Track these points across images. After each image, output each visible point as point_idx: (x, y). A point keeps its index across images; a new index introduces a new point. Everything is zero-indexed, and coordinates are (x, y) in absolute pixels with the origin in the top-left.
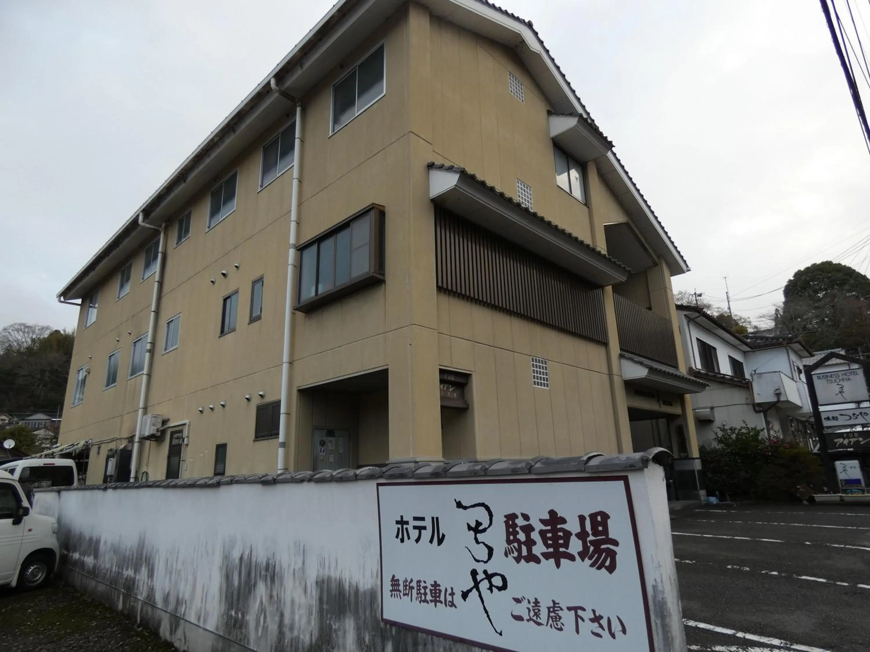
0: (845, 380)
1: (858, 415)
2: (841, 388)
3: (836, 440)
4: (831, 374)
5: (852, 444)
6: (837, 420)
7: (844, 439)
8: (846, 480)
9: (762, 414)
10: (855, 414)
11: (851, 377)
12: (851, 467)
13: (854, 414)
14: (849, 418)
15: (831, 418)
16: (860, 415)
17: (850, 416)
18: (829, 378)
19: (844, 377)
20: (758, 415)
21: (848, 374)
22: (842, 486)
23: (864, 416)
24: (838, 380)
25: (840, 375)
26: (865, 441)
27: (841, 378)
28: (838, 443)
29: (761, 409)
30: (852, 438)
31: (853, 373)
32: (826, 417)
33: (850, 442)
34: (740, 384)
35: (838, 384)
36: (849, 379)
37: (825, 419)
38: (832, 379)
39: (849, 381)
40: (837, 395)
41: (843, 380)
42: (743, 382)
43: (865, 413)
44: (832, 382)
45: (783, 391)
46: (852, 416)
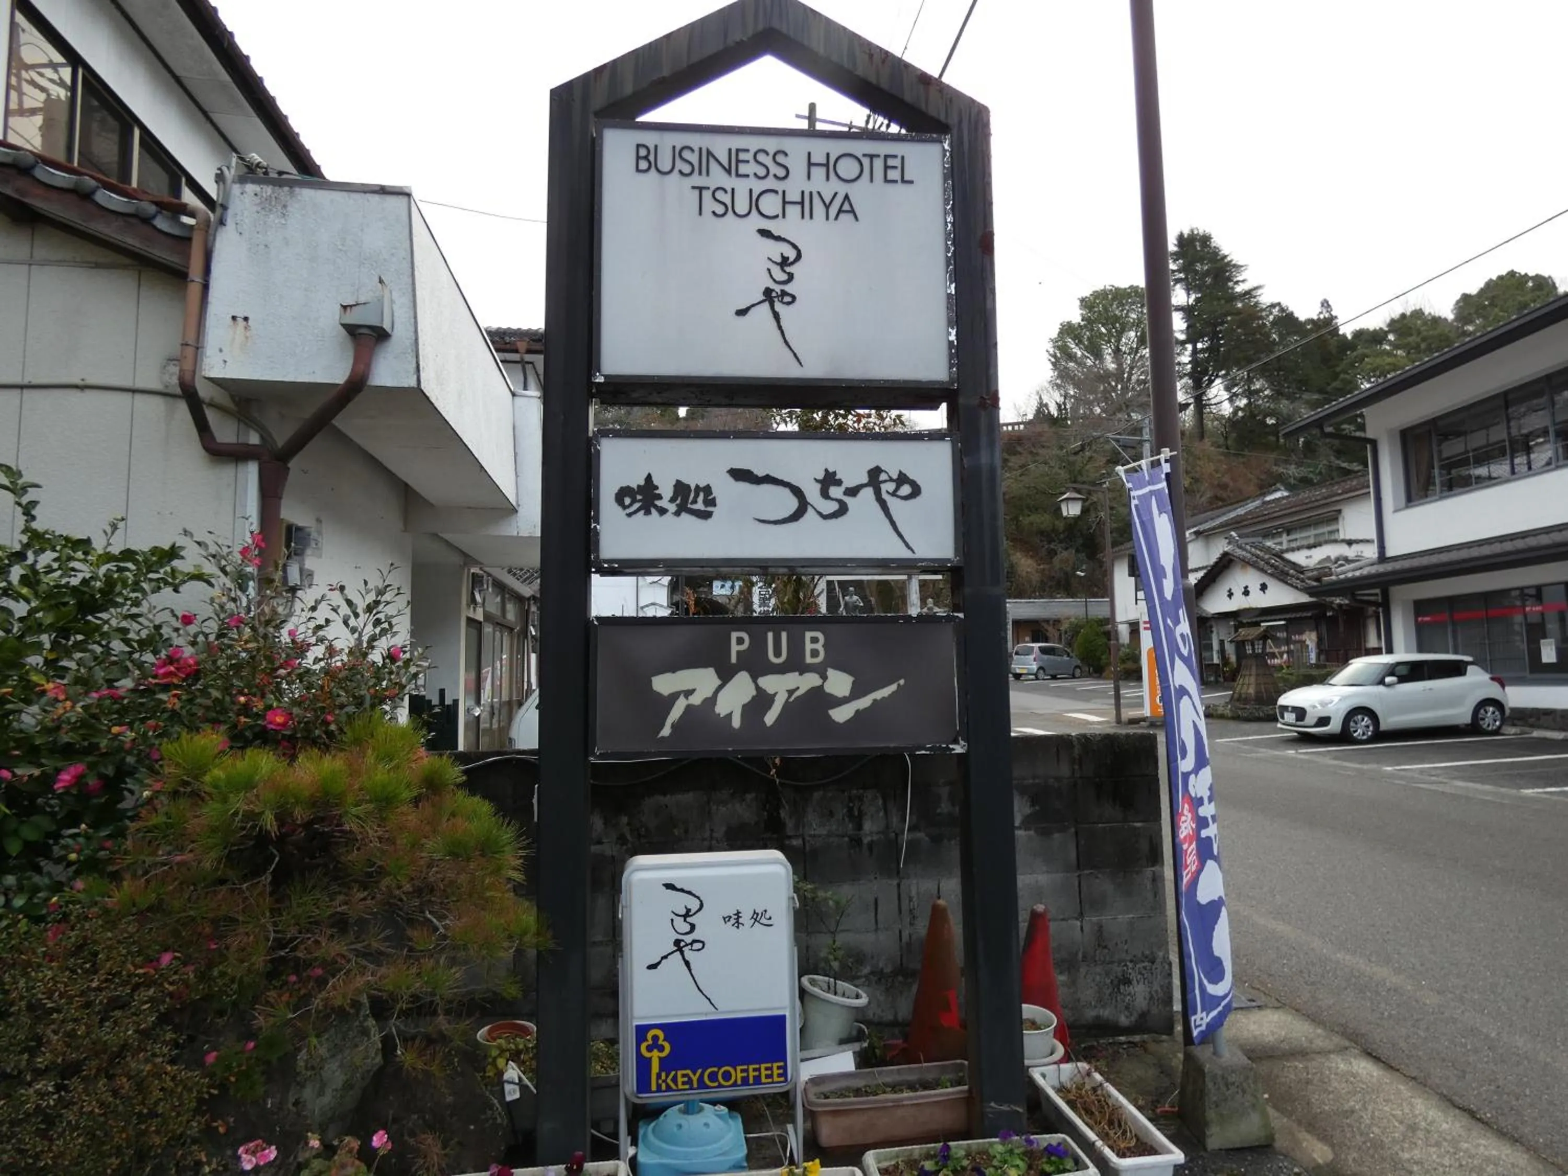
0: (819, 208)
1: (853, 492)
2: (784, 262)
3: (663, 684)
4: (737, 142)
5: (770, 718)
6: (705, 515)
7: (726, 674)
8: (673, 1031)
9: (251, 472)
10: (839, 483)
11: (860, 193)
12: (736, 919)
13: (829, 480)
14: (792, 504)
15: (666, 490)
16: (868, 494)
17: (797, 492)
18: (718, 177)
19: (818, 182)
20: (227, 472)
21: (848, 168)
22: (643, 1084)
23: (892, 502)
24: (770, 204)
25: (797, 165)
26: (864, 703)
27: (794, 187)
28: (676, 713)
29: (254, 439)
30: (781, 670)
31: (878, 164)
32: (637, 481)
33: (762, 700)
34: (131, 241)
35: (765, 233)
36: (847, 208)
37: (623, 494)
38: (728, 182)
39: (846, 218)
40: (742, 313)
41: (805, 204)
42: (161, 223)
43: (902, 479)
44: (729, 209)
45: (400, 333)
46: (812, 493)
